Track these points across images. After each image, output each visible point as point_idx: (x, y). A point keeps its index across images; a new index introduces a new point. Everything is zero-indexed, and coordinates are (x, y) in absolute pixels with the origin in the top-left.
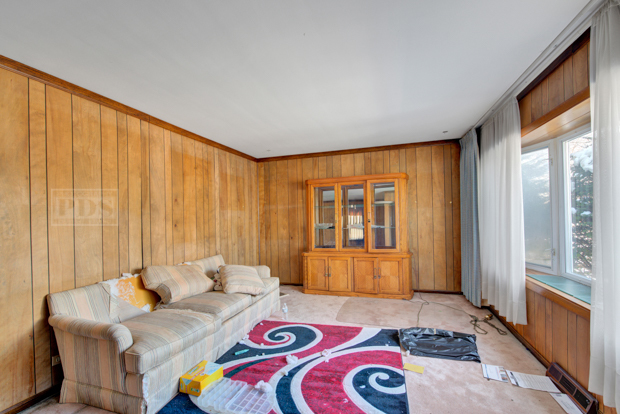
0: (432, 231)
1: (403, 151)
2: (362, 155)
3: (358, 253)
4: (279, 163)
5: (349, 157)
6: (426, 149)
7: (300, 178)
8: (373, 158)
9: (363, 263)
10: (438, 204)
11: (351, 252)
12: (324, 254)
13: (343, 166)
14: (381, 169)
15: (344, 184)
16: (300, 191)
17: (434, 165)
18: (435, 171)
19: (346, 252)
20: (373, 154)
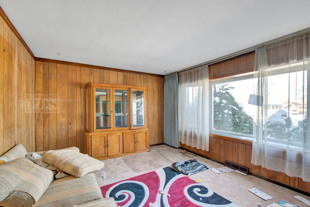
0: (154, 117)
1: (142, 75)
2: (122, 73)
3: (125, 130)
4: (59, 65)
5: (115, 72)
6: (152, 77)
7: (78, 80)
8: (128, 76)
9: (129, 135)
10: (156, 104)
11: (120, 130)
12: (104, 133)
13: (111, 78)
14: (132, 83)
15: (116, 89)
16: (78, 90)
17: (155, 86)
18: (155, 88)
19: (118, 130)
20: (128, 74)
